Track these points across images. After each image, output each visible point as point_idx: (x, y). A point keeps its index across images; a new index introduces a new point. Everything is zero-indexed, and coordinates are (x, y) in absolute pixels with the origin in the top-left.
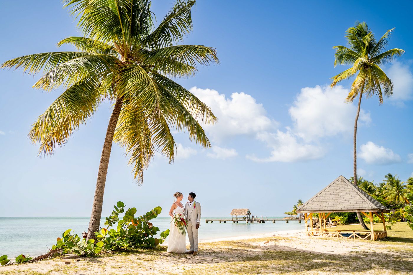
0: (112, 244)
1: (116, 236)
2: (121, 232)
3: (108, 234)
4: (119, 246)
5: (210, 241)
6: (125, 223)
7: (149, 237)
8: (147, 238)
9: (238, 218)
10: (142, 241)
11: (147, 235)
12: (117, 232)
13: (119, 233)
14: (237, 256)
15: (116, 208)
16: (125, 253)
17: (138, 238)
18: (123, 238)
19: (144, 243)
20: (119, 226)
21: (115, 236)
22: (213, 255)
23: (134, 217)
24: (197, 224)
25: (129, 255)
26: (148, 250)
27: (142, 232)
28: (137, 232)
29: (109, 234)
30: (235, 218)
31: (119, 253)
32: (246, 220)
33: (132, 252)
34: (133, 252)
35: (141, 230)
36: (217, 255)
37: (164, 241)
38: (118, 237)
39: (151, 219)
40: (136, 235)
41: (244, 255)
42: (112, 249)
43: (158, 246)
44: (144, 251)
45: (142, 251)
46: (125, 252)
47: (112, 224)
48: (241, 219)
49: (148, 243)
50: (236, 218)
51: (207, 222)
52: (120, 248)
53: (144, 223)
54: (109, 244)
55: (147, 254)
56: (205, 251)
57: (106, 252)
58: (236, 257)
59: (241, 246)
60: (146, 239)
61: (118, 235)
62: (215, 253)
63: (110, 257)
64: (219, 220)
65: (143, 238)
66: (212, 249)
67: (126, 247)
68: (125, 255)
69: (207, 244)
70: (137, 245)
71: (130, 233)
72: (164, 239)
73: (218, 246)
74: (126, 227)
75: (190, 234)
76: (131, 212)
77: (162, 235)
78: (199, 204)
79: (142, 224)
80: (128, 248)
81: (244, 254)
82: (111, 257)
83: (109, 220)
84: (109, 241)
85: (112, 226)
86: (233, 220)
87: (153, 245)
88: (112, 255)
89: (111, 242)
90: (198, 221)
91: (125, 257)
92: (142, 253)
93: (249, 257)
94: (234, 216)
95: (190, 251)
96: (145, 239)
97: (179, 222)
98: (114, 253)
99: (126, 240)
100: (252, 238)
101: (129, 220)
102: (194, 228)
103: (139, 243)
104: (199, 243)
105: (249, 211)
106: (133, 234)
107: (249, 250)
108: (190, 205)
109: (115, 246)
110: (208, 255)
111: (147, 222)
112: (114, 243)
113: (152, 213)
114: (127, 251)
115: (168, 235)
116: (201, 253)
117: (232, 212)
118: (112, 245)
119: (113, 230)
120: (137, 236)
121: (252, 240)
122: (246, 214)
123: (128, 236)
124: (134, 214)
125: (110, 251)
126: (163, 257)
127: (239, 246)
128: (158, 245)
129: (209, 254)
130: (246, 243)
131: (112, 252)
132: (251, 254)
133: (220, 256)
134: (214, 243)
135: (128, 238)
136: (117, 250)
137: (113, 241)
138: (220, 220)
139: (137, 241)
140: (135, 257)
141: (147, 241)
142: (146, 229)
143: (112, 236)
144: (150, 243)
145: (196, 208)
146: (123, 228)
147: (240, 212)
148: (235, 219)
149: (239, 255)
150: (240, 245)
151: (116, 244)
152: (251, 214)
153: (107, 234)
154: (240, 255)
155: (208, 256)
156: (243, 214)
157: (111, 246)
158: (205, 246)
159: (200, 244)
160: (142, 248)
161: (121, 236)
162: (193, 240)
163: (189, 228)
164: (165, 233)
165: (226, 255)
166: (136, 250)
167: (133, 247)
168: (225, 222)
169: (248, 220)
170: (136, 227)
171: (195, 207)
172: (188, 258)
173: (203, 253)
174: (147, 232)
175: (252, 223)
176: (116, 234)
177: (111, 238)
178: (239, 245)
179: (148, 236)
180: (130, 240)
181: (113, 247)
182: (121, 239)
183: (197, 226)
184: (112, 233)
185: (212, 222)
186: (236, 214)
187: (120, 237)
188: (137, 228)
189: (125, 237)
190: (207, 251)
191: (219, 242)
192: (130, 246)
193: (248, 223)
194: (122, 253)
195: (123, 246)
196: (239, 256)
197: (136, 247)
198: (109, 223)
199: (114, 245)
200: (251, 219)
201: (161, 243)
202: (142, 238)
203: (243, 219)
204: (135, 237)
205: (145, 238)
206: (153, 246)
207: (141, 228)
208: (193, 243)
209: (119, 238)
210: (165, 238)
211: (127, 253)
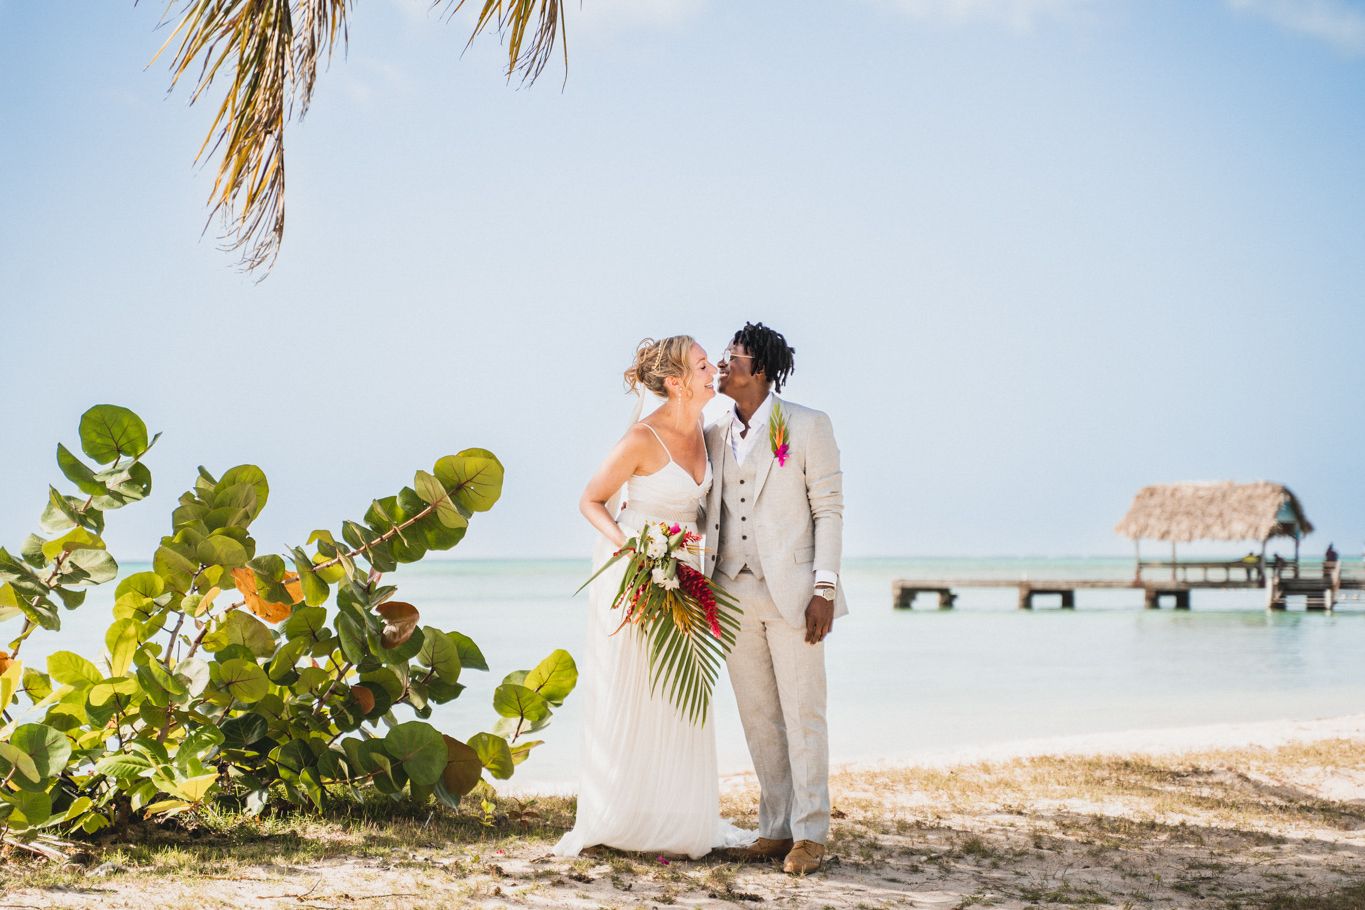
0: (66, 778)
1: (99, 716)
2: (145, 676)
3: (23, 697)
4: (128, 800)
5: (939, 760)
6: (178, 594)
7: (391, 721)
8: (380, 730)
9: (1186, 565)
10: (336, 754)
11: (376, 696)
12: (106, 675)
13: (130, 688)
14: (1178, 888)
15: (74, 470)
16: (184, 856)
17: (300, 726)
18: (165, 731)
19: (353, 774)
20: (127, 622)
21: (90, 709)
22: (966, 866)
23: (249, 544)
24: (815, 598)
25: (225, 871)
26: (389, 832)
27: (334, 676)
28: (289, 678)
29: (35, 699)
30: (1165, 565)
31: (139, 858)
32: (1261, 584)
33: (251, 844)
34: (254, 849)
35: (323, 662)
36: (996, 874)
37: (525, 752)
38: (120, 723)
39: (412, 556)
40: (277, 703)
41: (1241, 877)
42: (66, 825)
43: (477, 798)
44: (356, 837)
45: (338, 836)
46: (184, 846)
47: (52, 608)
48: (1217, 575)
49: (389, 768)
50: (1174, 565)
51: (906, 598)
52: (142, 811)
53: (344, 599)
54: (45, 782)
55: (385, 866)
56: (887, 841)
57: (22, 855)
58: (1170, 894)
59: (1219, 803)
60: (364, 733)
61: (119, 702)
62: (985, 854)
63: (53, 888)
64: (1010, 584)
65: (344, 726)
66: (956, 822)
67: (197, 805)
68: (185, 871)
69: (908, 779)
70: (289, 784)
71: (220, 686)
72: (522, 740)
73: (1012, 799)
74: (190, 631)
75: (759, 694)
76: (221, 504)
77: (509, 698)
78: (821, 419)
79: (331, 607)
80: (213, 817)
81: (1243, 868)
82: (67, 888)
83: (27, 576)
84: (40, 754)
85: (52, 623)
86: (1138, 584)
87: (431, 789)
88: (68, 878)
89: (58, 762)
90: (823, 576)
91: (188, 892)
92: (336, 851)
93: (1294, 894)
94: (1155, 549)
95: (757, 834)
96: (356, 734)
97: (660, 591)
98: (85, 860)
99: (187, 746)
100: (1314, 733)
101: (214, 572)
102: (788, 637)
103: (305, 775)
104: (833, 771)
105: (1293, 505)
106: (252, 695)
107: (1296, 830)
108: (738, 438)
109: (91, 795)
110: (915, 870)
111: (368, 591)
112: (83, 773)
113: (422, 505)
114: (204, 842)
115: (555, 697)
116: (860, 859)
117: (1133, 515)
118: (65, 791)
119: (67, 662)
120: (285, 716)
121: (1318, 754)
122: (1264, 531)
123: (212, 708)
124: (248, 517)
125: (51, 838)
126: (523, 886)
127: (1199, 802)
128: (478, 789)
129: (931, 860)
130: (1265, 780)
131: (74, 851)
132: (1315, 875)
133: (1025, 882)
134: (966, 777)
135: (209, 725)
136: (113, 830)
137: (74, 756)
138: (1020, 585)
139: (286, 751)
140: (278, 890)
141: (377, 757)
142: (364, 648)
143: (65, 709)
144: (401, 775)
145: (792, 460)
146: (161, 638)
147: (1206, 509)
148: (1162, 577)
149: (1195, 873)
150: (1206, 792)
151: (103, 778)
152: (1307, 528)
153: (15, 700)
154: (1208, 873)
155: (916, 878)
156: (1238, 527)
157: (61, 805)
158: (889, 799)
159: (847, 777)
160: (337, 810)
161: (147, 710)
162: (784, 747)
163: (746, 637)
164: (531, 684)
165: (1080, 877)
166: (283, 829)
167: (255, 802)
168: (1068, 600)
169: (1286, 588)
170: (277, 635)
171: (781, 452)
172: (743, 897)
173: (877, 856)
174: (371, 676)
175: (1320, 608)
176: (100, 697)
177: (52, 732)
178: (1196, 792)
179: (380, 710)
180: (222, 747)
181: (81, 805)
182: (143, 738)
183: (818, 619)
184: (59, 688)
185: (948, 599)
186: (1174, 529)
187: (140, 724)
188: (283, 641)
189: (182, 718)
190: (904, 841)
191: (1018, 762)
192: (230, 802)
193: (1278, 606)
194: (160, 859)
195: (165, 797)
196: (1203, 889)
197: (283, 808)
198: (24, 604)
199: (83, 794)
200: (1311, 573)
201: (504, 771)
202: (336, 731)
203: (1239, 574)
204: (264, 714)
205: (357, 725)
206: (433, 799)
207: (318, 641)
208: (786, 769)
209: (126, 730)
210: (536, 727)
211: (204, 858)
